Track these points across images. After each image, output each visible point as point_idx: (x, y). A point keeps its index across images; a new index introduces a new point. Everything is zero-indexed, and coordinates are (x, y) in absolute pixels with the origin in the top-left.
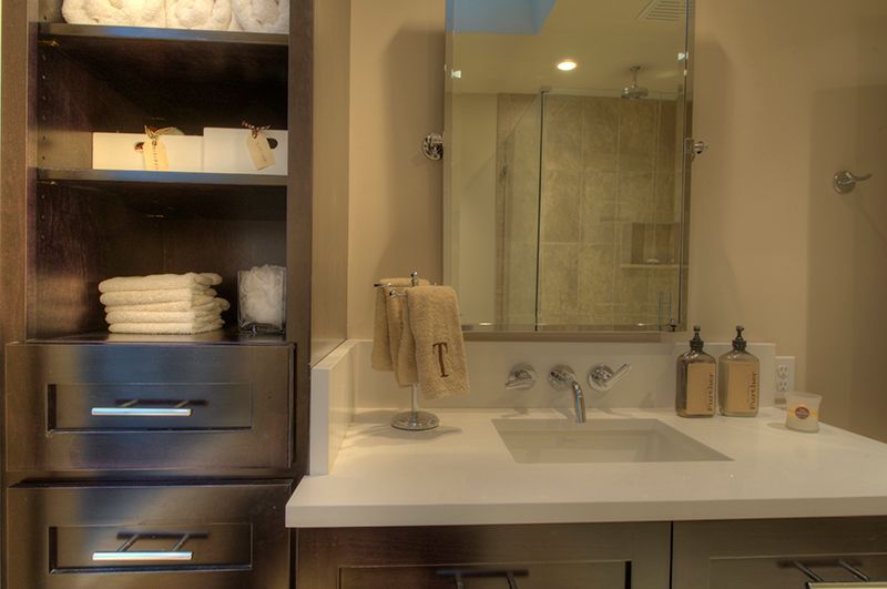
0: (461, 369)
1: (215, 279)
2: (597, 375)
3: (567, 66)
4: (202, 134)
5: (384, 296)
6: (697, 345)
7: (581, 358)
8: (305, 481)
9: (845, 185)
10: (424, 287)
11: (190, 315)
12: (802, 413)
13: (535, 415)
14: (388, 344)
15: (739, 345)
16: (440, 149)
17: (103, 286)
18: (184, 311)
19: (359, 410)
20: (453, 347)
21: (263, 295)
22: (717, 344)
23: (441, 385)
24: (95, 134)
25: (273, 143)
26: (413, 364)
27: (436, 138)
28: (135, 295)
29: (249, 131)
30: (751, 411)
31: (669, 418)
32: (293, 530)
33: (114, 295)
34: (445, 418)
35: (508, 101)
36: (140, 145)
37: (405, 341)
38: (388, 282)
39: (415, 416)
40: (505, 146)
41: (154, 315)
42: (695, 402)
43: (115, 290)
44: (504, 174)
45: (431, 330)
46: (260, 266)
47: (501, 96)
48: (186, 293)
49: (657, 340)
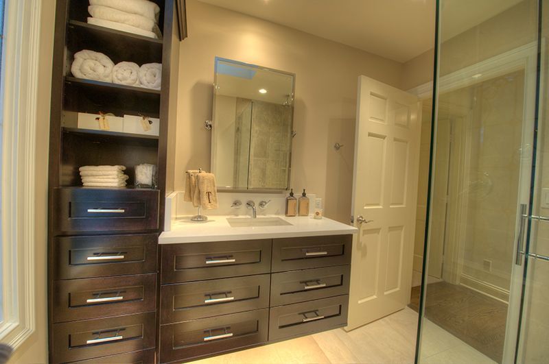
0: (216, 201)
1: (124, 168)
2: (261, 204)
3: (263, 91)
4: (123, 117)
5: (189, 176)
6: (292, 194)
7: (257, 199)
8: (163, 233)
9: (337, 148)
10: (204, 174)
11: (117, 180)
12: (317, 214)
13: (240, 217)
14: (190, 192)
15: (304, 195)
16: (211, 126)
17: (81, 169)
18: (114, 179)
19: (178, 216)
20: (213, 193)
21: (145, 174)
22: (298, 195)
23: (209, 206)
24: (79, 113)
25: (150, 122)
26: (199, 199)
27: (210, 123)
28: (94, 173)
29: (142, 118)
30: (306, 215)
31: (283, 217)
32: (161, 245)
33: (86, 172)
34: (209, 218)
35: (241, 101)
36: (98, 119)
37: (196, 192)
38: (191, 171)
39: (200, 217)
40: (239, 119)
41: (102, 180)
42: (290, 211)
43: (85, 171)
44: (238, 130)
45: (205, 188)
46: (143, 164)
47: (238, 98)
48: (116, 173)
49: (281, 193)
